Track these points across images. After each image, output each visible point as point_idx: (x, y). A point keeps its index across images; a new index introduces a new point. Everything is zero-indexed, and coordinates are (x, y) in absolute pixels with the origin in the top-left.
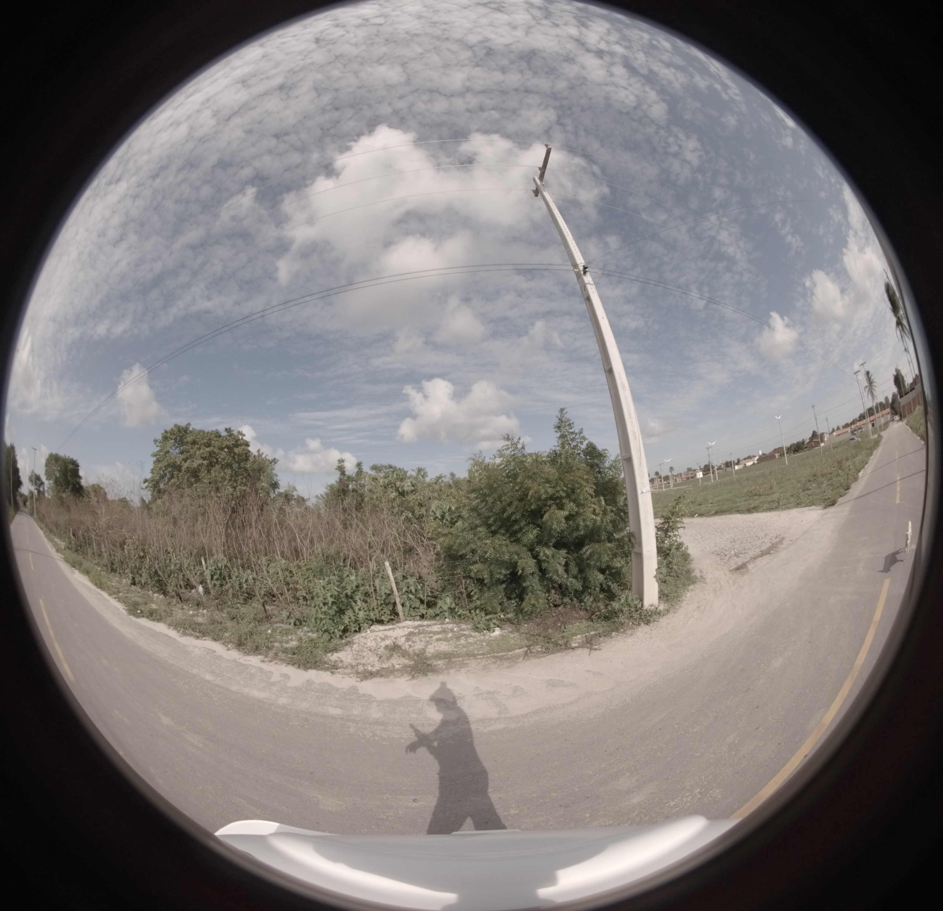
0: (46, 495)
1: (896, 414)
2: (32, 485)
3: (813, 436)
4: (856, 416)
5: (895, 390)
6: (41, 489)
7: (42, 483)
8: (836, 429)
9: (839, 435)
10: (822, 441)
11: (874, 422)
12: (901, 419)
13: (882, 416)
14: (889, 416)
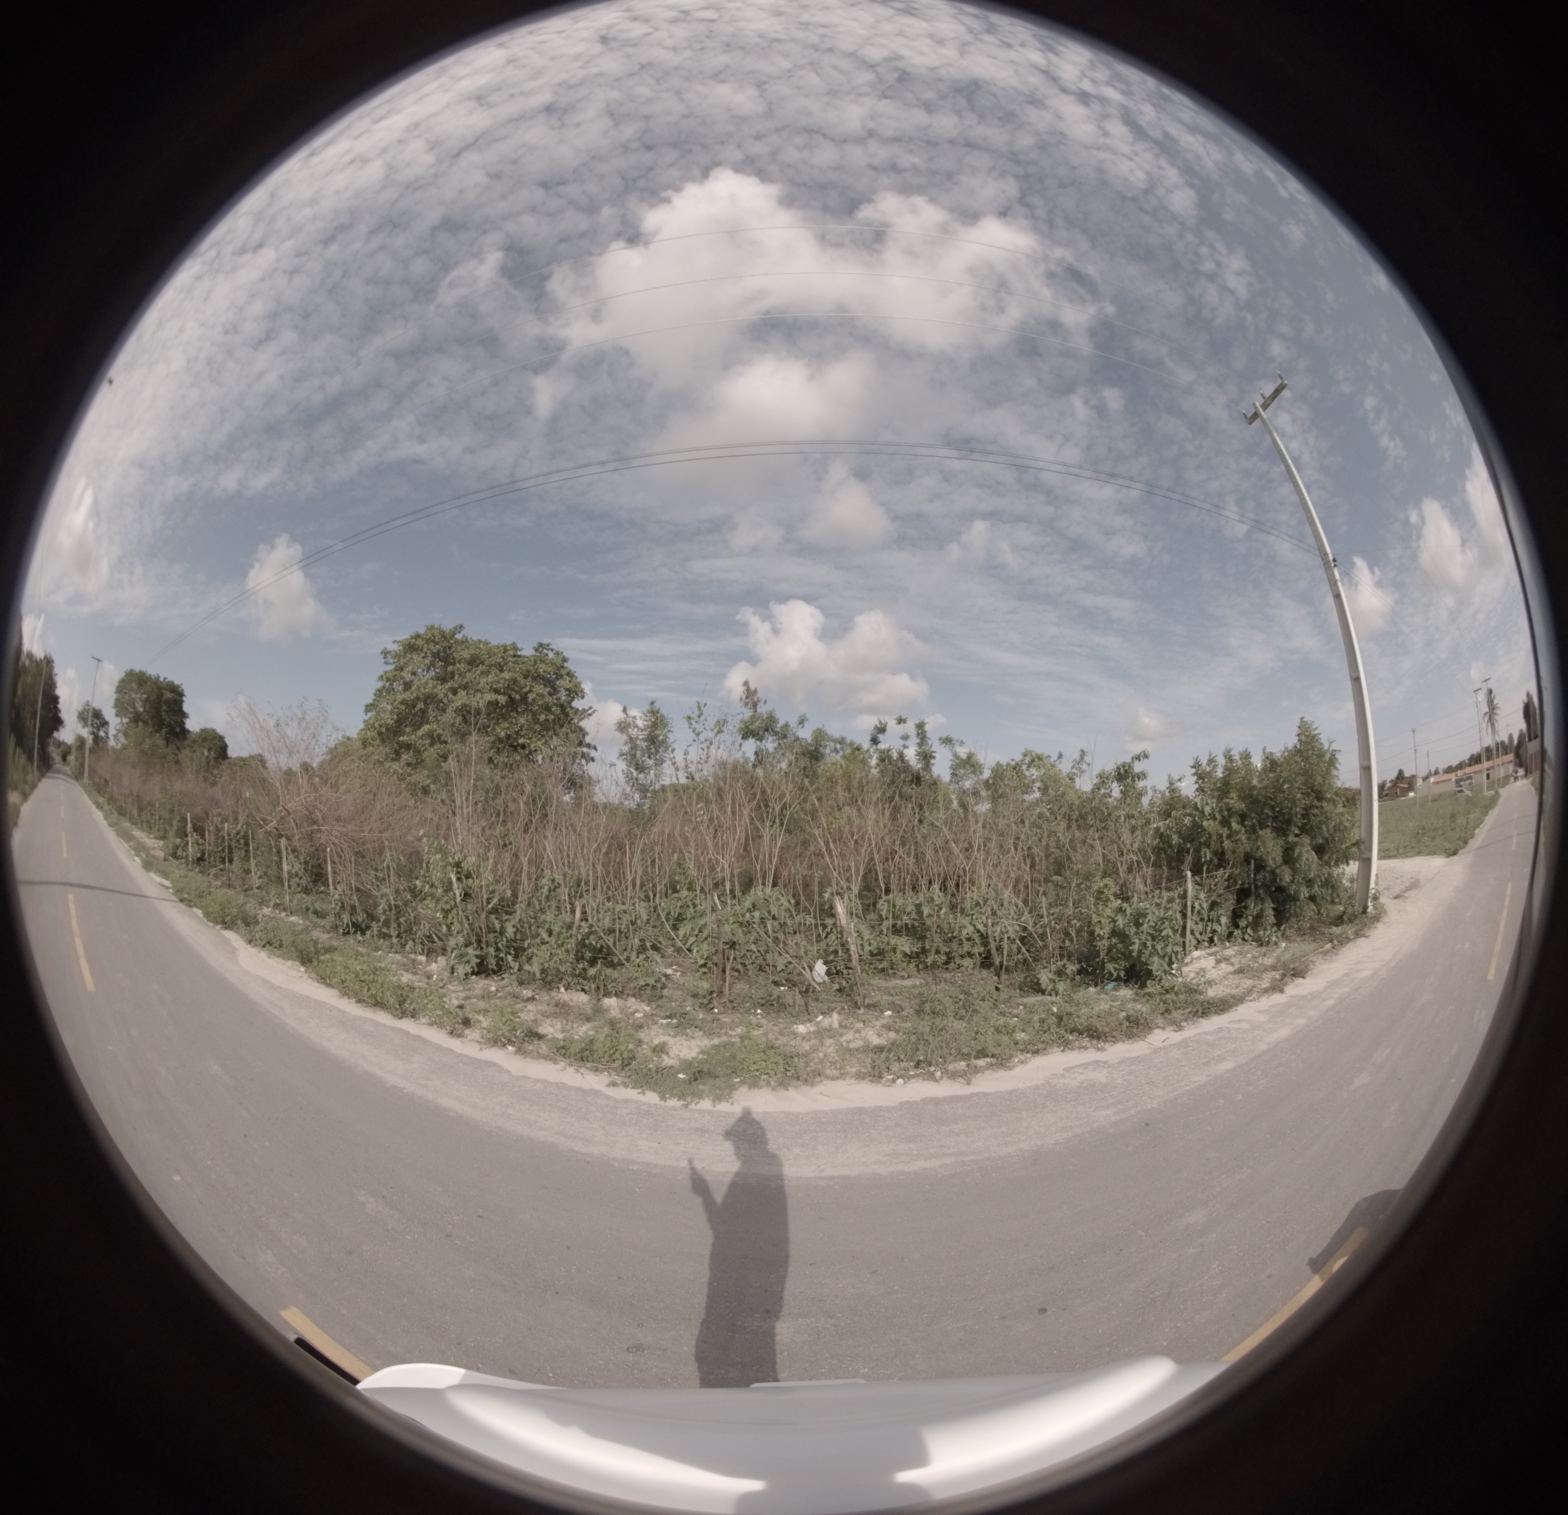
0: (112, 742)
1: (1521, 764)
2: (84, 727)
3: (1398, 778)
4: (1465, 757)
5: (1523, 726)
6: (102, 734)
7: (105, 724)
8: (1433, 772)
9: (1438, 783)
10: (1411, 787)
11: (1491, 772)
12: (1526, 776)
13: (1502, 765)
14: (1511, 768)
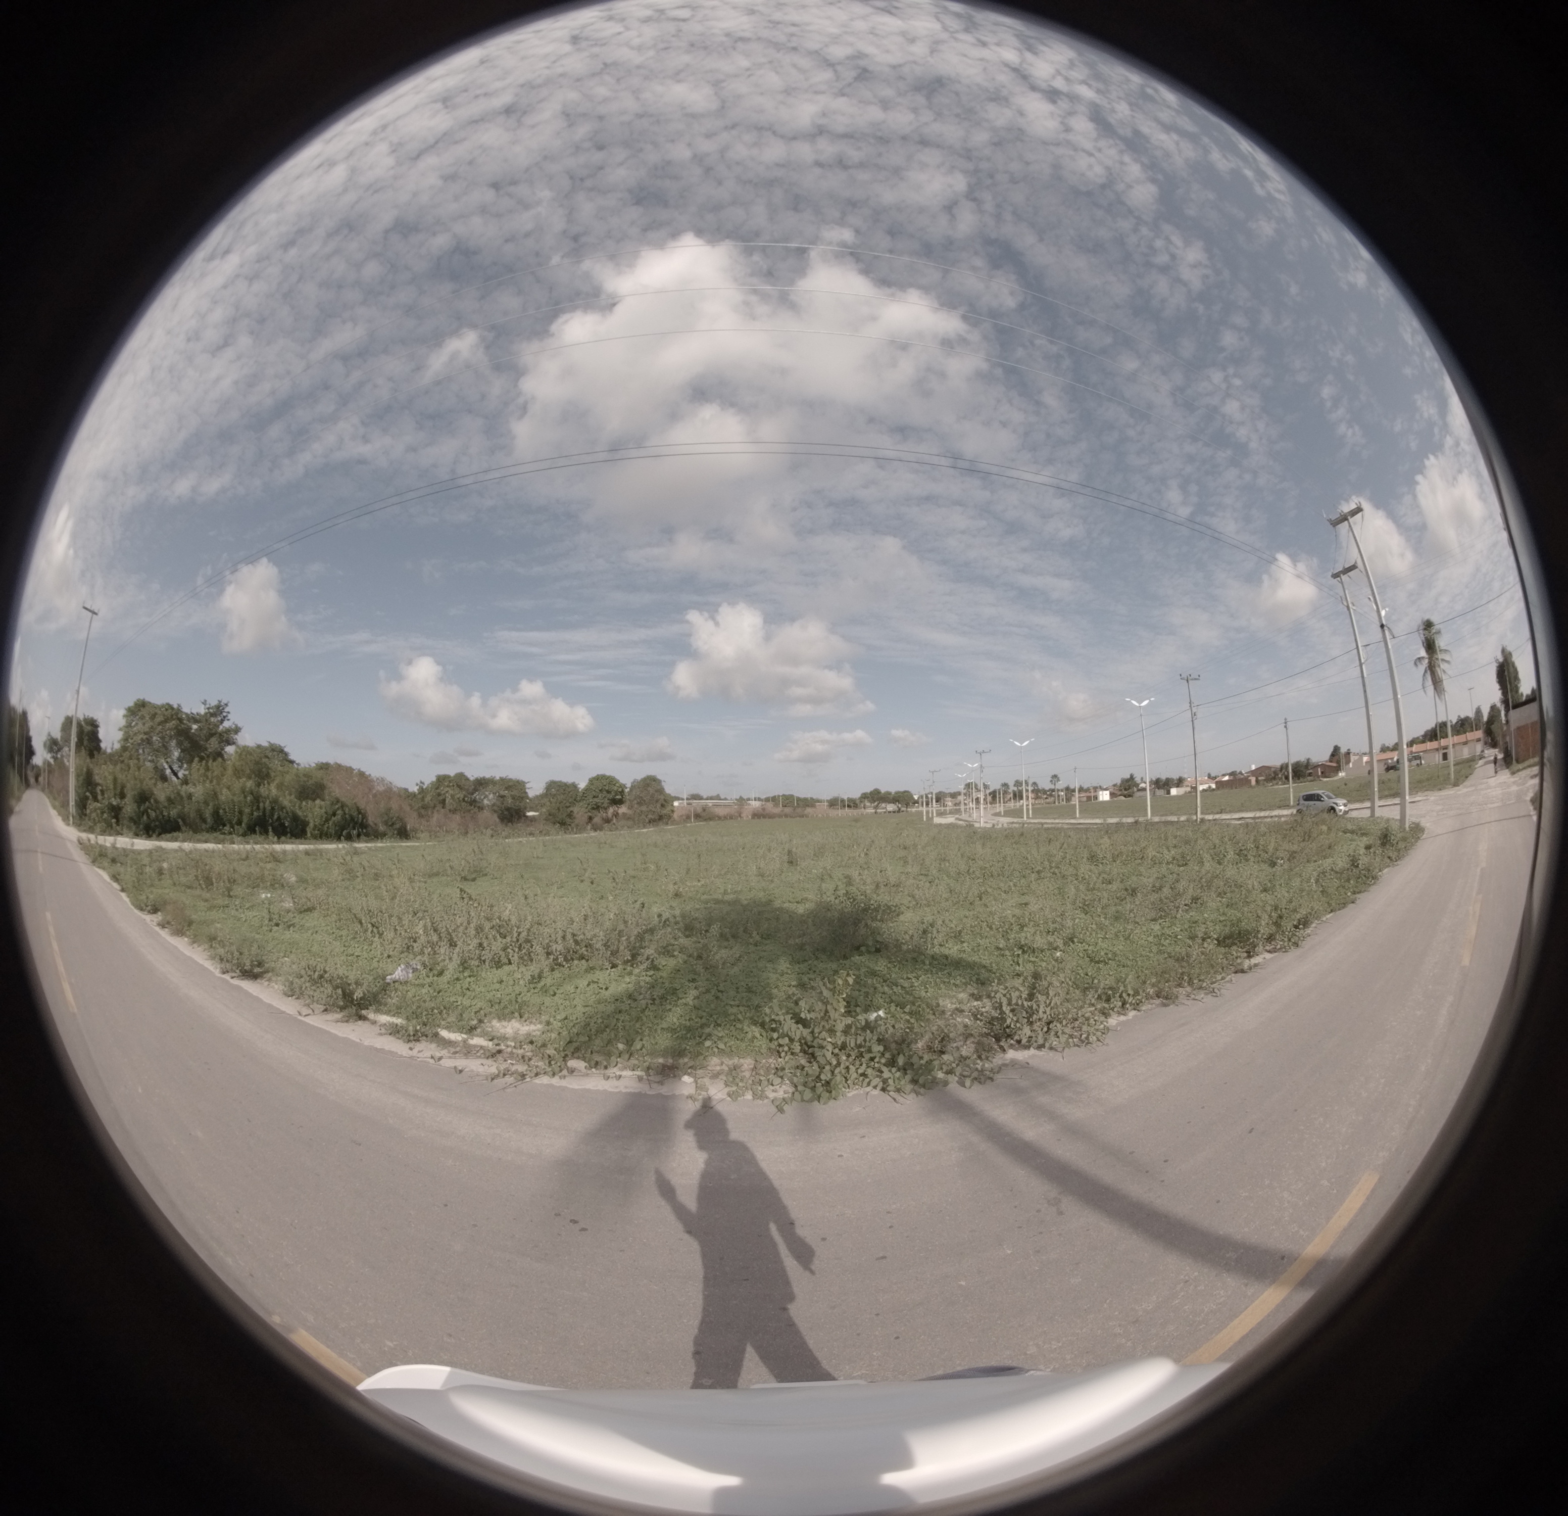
1: (1491, 742)
5: (1497, 694)
13: (1465, 743)
14: (1479, 747)
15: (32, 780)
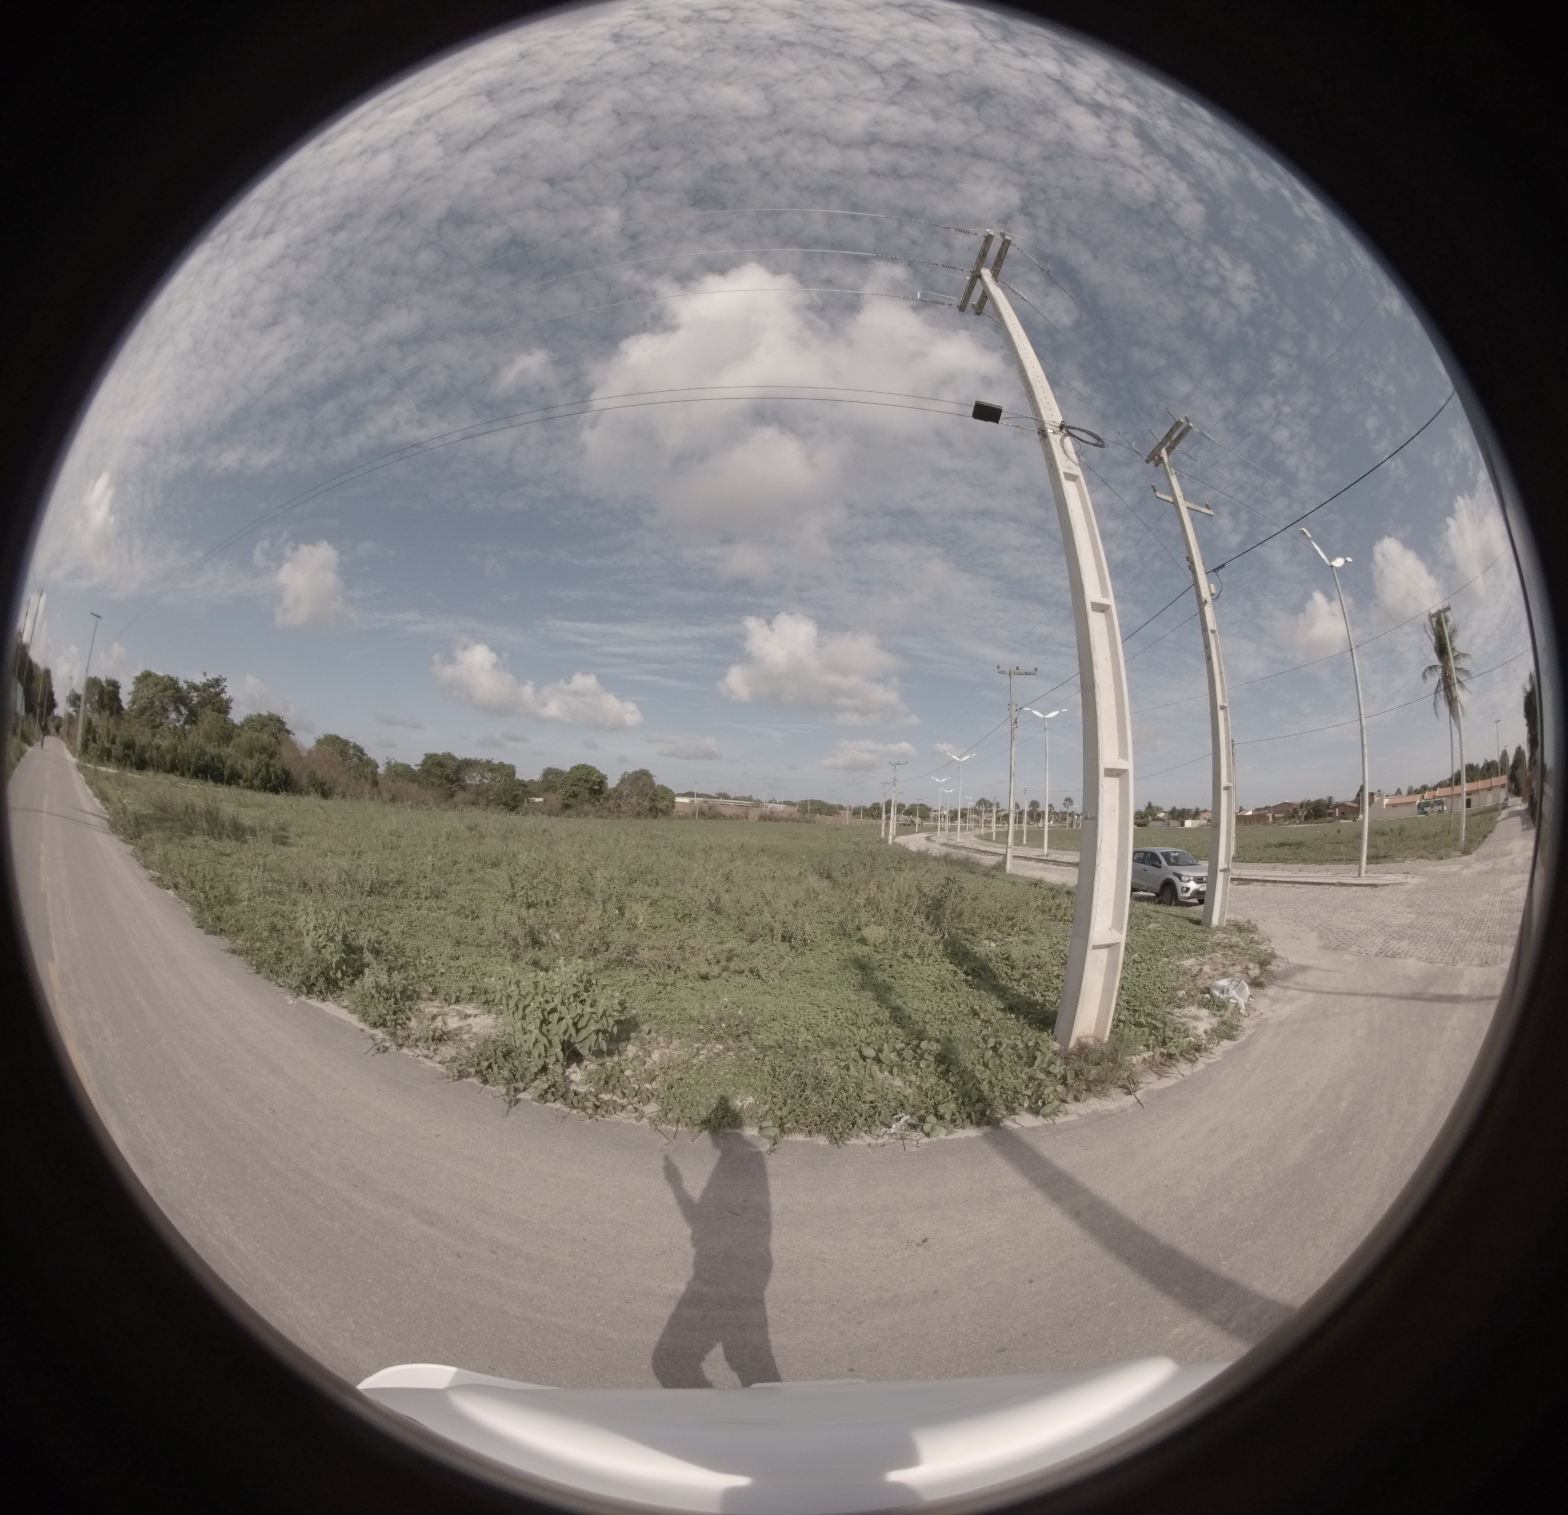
1: (1514, 789)
11: (1473, 797)
13: (1490, 789)
14: (1503, 794)
15: (52, 730)
